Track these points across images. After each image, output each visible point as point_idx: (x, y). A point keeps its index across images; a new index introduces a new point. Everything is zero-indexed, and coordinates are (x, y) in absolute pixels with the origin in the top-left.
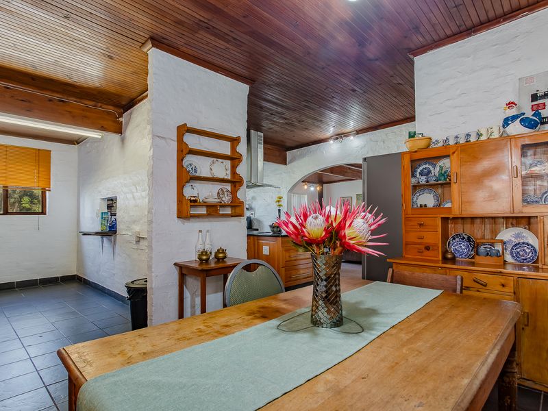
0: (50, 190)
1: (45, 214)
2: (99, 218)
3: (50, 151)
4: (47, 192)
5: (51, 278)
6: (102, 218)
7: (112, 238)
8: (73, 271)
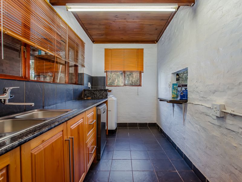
0: (143, 72)
1: (141, 86)
2: (171, 88)
3: (143, 49)
4: (142, 73)
5: (142, 123)
6: (173, 88)
7: (183, 105)
8: (154, 121)
